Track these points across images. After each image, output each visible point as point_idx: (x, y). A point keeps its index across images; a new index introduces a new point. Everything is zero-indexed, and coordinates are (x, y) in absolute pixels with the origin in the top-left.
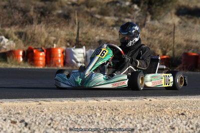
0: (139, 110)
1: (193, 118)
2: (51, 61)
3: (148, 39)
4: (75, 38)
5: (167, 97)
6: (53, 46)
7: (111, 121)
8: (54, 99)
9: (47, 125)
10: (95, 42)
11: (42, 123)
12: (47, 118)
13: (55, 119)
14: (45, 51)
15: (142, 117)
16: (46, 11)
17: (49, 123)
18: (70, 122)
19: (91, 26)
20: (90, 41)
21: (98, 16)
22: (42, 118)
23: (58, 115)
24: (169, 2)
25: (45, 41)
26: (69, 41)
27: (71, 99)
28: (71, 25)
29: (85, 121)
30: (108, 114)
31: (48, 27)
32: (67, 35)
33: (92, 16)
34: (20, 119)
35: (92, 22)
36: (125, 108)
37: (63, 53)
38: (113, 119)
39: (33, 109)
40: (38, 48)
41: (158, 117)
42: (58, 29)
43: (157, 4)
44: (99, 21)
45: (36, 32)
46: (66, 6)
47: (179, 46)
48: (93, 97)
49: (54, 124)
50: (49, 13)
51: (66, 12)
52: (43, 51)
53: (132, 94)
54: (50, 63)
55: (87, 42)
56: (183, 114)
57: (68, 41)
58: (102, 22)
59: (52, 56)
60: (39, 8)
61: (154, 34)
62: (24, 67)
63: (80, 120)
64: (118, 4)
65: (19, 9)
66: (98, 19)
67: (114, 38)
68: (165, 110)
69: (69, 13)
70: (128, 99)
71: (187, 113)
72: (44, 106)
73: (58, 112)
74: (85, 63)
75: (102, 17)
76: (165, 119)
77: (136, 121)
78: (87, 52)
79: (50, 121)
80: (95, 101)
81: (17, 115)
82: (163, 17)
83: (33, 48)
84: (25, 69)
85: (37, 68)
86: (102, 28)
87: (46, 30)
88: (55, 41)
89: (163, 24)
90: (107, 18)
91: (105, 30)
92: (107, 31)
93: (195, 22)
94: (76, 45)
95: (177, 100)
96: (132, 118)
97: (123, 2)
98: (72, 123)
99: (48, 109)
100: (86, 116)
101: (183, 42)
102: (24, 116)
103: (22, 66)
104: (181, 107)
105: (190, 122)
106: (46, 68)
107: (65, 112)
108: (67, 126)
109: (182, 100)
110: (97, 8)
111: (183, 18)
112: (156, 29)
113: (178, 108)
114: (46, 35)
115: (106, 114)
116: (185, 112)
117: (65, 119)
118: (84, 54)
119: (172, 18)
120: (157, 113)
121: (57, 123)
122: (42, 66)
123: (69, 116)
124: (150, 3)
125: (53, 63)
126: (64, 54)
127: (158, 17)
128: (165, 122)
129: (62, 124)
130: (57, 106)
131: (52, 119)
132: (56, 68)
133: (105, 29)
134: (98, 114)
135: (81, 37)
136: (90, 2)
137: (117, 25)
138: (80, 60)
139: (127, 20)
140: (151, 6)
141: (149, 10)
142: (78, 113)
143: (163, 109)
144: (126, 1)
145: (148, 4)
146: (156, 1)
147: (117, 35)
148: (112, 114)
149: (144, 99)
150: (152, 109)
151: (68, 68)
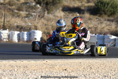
0: (40, 67)
1: (71, 72)
3: (45, 25)
4: (3, 24)
5: (56, 60)
7: (23, 74)
10: (14, 27)
15: (42, 71)
19: (12, 17)
20: (11, 26)
21: (16, 11)
24: (58, 3)
29: (8, 74)
30: (22, 69)
33: (13, 11)
35: (12, 15)
36: (32, 66)
38: (25, 72)
41: (51, 72)
53: (36, 58)
55: (9, 27)
56: (65, 70)
58: (18, 15)
61: (49, 22)
63: (5, 73)
64: (28, 4)
66: (16, 13)
67: (25, 24)
70: (33, 61)
71: (68, 69)
74: (8, 39)
75: (18, 11)
76: (55, 72)
77: (38, 74)
78: (10, 32)
80: (14, 62)
82: (54, 12)
86: (18, 18)
89: (54, 16)
90: (21, 12)
91: (20, 19)
92: (22, 20)
94: (3, 28)
95: (62, 62)
96: (36, 72)
100: (9, 71)
105: (70, 75)
109: (65, 61)
110: (16, 6)
111: (66, 13)
112: (50, 19)
113: (63, 66)
115: (20, 70)
116: (67, 68)
118: (7, 33)
119: (59, 13)
120: (51, 69)
124: (47, 4)
127: (52, 12)
128: (55, 75)
134: (16, 70)
135: (6, 24)
136: (12, 2)
137: (27, 16)
138: (5, 37)
139: (33, 14)
140: (47, 5)
141: (46, 8)
142: (4, 69)
143: (54, 67)
144: (32, 2)
145: (46, 4)
146: (50, 3)
147: (27, 23)
148: (24, 69)
149: (43, 61)
150: (47, 67)
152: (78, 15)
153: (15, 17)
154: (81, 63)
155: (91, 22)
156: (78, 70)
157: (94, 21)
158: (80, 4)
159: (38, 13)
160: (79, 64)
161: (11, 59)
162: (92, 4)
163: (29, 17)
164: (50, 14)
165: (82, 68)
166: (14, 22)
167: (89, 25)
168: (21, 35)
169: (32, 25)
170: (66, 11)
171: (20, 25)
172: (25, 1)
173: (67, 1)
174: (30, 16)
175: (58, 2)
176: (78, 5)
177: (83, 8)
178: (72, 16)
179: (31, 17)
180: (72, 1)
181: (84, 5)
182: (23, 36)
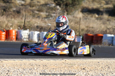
0: (59, 66)
1: (89, 71)
2: (9, 37)
4: (23, 24)
5: (75, 59)
6: (10, 29)
8: (10, 59)
9: (6, 74)
10: (34, 27)
11: (2, 73)
12: (6, 70)
13: (10, 71)
14: (5, 31)
15: (61, 70)
16: (7, 8)
17: (7, 73)
18: (19, 72)
20: (31, 26)
21: (37, 12)
22: (3, 70)
23: (12, 68)
24: (78, 5)
25: (6, 26)
26: (20, 26)
27: (20, 59)
28: (21, 17)
29: (28, 72)
30: (41, 68)
31: (7, 18)
32: (18, 22)
33: (33, 12)
35: (33, 16)
36: (51, 65)
38: (44, 71)
40: (2, 30)
41: (70, 70)
42: (13, 19)
44: (37, 15)
46: (18, 6)
47: (83, 30)
48: (33, 58)
49: (9, 74)
50: (8, 10)
52: (4, 31)
54: (8, 39)
55: (30, 27)
56: (84, 69)
57: (19, 26)
58: (39, 15)
59: (9, 34)
60: (2, 7)
63: (25, 71)
64: (48, 6)
66: (36, 14)
67: (45, 25)
68: (74, 66)
69: (19, 10)
71: (87, 68)
72: (4, 63)
74: (28, 39)
75: (39, 12)
76: (74, 71)
78: (30, 33)
79: (7, 72)
80: (34, 61)
82: (74, 13)
85: (0, 41)
87: (6, 19)
88: (12, 26)
89: (74, 17)
90: (42, 13)
92: (42, 20)
93: (92, 17)
94: (23, 28)
95: (81, 61)
96: (55, 71)
97: (51, 4)
98: (20, 73)
99: (7, 65)
100: (29, 69)
101: (85, 28)
104: (83, 65)
105: (88, 74)
106: (6, 41)
107: (16, 67)
108: (17, 75)
109: (84, 61)
110: (36, 7)
111: (85, 14)
113: (81, 65)
114: (6, 22)
116: (85, 68)
117: (16, 71)
118: (28, 33)
120: (69, 68)
121: (11, 73)
122: (3, 40)
123: (18, 69)
124: (66, 5)
125: (10, 39)
126: (17, 33)
127: (71, 13)
129: (15, 73)
130: (12, 63)
131: (8, 71)
132: (12, 41)
133: (40, 19)
134: (35, 68)
135: (26, 24)
136: (32, 4)
137: (47, 17)
138: (26, 37)
139: (53, 15)
140: (67, 7)
141: (66, 9)
142: (24, 67)
144: (52, 4)
146: (70, 4)
147: (47, 23)
148: (43, 68)
149: (62, 60)
150: (66, 66)
151: (19, 42)
152: (97, 16)
153: (35, 18)
154: (99, 62)
155: (109, 23)
156: (96, 69)
157: (112, 22)
158: (99, 6)
160: (97, 64)
162: (110, 6)
163: (49, 18)
164: (70, 16)
165: (100, 67)
166: (34, 23)
167: (108, 26)
168: (41, 35)
169: (52, 26)
170: (85, 12)
171: (41, 25)
172: (45, 2)
173: (87, 3)
174: (50, 16)
175: (77, 3)
176: (97, 6)
177: (101, 10)
178: (91, 17)
179: (51, 18)
180: (91, 2)
181: (103, 6)
182: (43, 36)
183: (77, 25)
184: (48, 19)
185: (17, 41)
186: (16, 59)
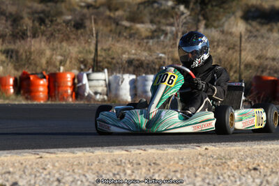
0: (189, 164)
1: (270, 175)
2: (57, 92)
4: (92, 56)
5: (231, 143)
6: (59, 69)
8: (61, 149)
10: (122, 63)
12: (52, 179)
13: (63, 181)
14: (47, 77)
15: (195, 174)
16: (48, 16)
18: (87, 184)
20: (114, 61)
21: (127, 24)
23: (68, 174)
25: (47, 63)
26: (84, 62)
27: (88, 149)
30: (144, 170)
31: (50, 42)
32: (80, 52)
33: (117, 24)
34: (12, 180)
35: (116, 33)
36: (168, 161)
37: (74, 79)
39: (30, 165)
40: (37, 74)
41: (218, 174)
42: (64, 44)
43: (214, 4)
44: (128, 31)
45: (33, 49)
46: (78, 9)
47: (248, 66)
48: (120, 145)
51: (78, 18)
52: (44, 77)
53: (178, 140)
54: (55, 96)
55: (110, 63)
56: (255, 169)
57: (82, 62)
58: (132, 31)
59: (57, 84)
60: (36, 12)
62: (17, 103)
64: (156, 5)
65: (7, 14)
66: (126, 28)
67: (150, 55)
68: (229, 163)
69: (82, 20)
70: (173, 147)
71: (262, 167)
72: (47, 160)
73: (68, 169)
74: (107, 95)
75: (132, 24)
76: (229, 176)
78: (111, 78)
80: (124, 152)
81: (7, 175)
82: (223, 23)
83: (29, 73)
84: (18, 105)
85: (35, 103)
88: (62, 63)
89: (223, 32)
90: (139, 26)
92: (139, 44)
93: (271, 30)
94: (92, 67)
95: (247, 148)
96: (179, 176)
97: (164, 2)
99: (54, 166)
100: (111, 174)
101: (254, 60)
102: (17, 177)
103: (13, 100)
104: (252, 158)
105: (267, 182)
106: (49, 102)
107: (78, 169)
109: (254, 147)
110: (125, 11)
111: (254, 23)
113: (248, 159)
114: (48, 53)
115: (140, 171)
116: (259, 165)
117: (78, 180)
118: (105, 80)
119: (236, 25)
120: (217, 168)
121: (67, 185)
122: (42, 99)
123: (84, 175)
124: (203, 3)
125: (60, 96)
126: (76, 81)
127: (216, 24)
128: (229, 182)
130: (67, 160)
131: (59, 180)
132: (64, 103)
134: (129, 172)
135: (101, 56)
136: (115, 2)
137: (154, 35)
138: (100, 90)
139: (168, 28)
140: (204, 7)
141: (203, 12)
142: (98, 170)
143: (225, 162)
145: (200, 4)
147: (155, 52)
148: (149, 170)
149: (197, 148)
150: (209, 163)
151: (82, 102)
153: (122, 39)
159: (180, 27)
161: (117, 145)
163: (158, 37)
164: (213, 29)
166: (120, 51)
168: (139, 84)
170: (254, 18)
171: (138, 57)
178: (268, 31)
179: (162, 38)
182: (145, 85)
183: (233, 53)
184: (156, 40)
185: (77, 102)
186: (78, 149)
